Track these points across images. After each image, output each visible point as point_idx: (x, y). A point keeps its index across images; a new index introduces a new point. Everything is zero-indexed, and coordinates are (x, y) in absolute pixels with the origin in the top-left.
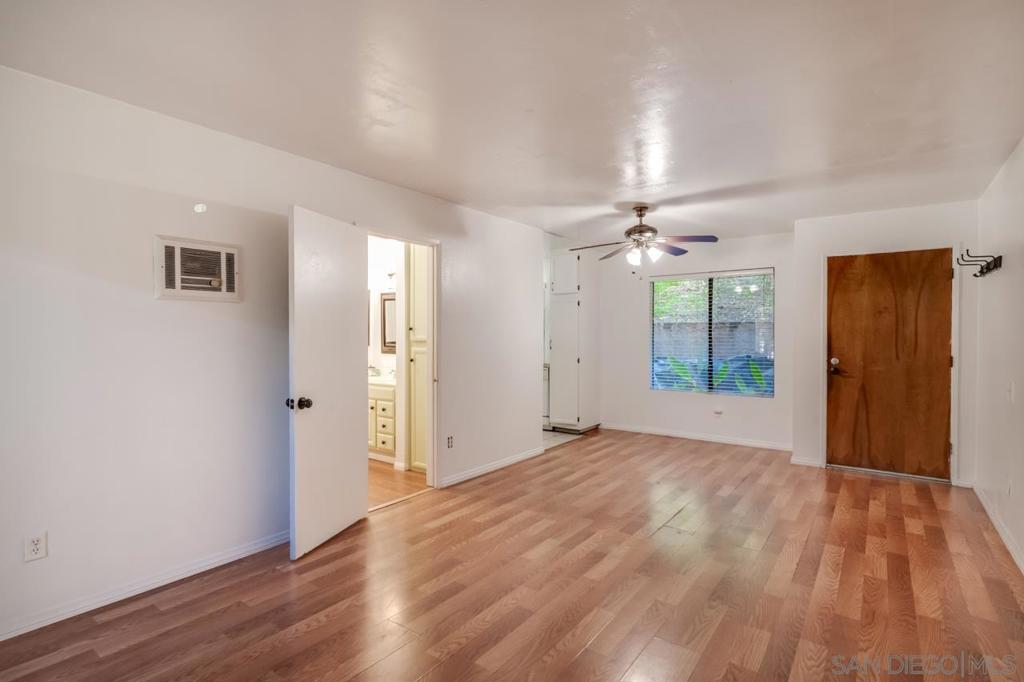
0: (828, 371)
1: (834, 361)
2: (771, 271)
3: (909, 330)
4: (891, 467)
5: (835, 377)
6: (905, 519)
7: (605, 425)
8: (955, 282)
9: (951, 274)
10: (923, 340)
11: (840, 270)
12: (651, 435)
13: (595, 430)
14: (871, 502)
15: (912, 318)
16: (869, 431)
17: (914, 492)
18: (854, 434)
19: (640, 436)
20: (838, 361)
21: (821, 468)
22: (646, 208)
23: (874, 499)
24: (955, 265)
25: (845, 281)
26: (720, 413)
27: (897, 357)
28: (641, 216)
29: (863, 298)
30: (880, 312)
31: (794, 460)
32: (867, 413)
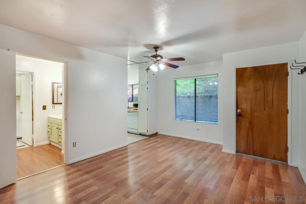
0: (237, 115)
1: (239, 111)
2: (217, 75)
3: (270, 98)
4: (262, 156)
5: (240, 117)
6: (266, 188)
7: (160, 133)
8: (289, 77)
9: (287, 74)
10: (275, 103)
11: (241, 73)
12: (174, 137)
13: (156, 134)
14: (251, 175)
15: (271, 93)
16: (253, 140)
17: (271, 169)
18: (247, 141)
19: (171, 137)
20: (240, 111)
21: (234, 155)
22: (159, 48)
23: (253, 174)
24: (289, 70)
25: (243, 78)
26: (199, 129)
27: (265, 110)
28: (156, 51)
29: (250, 85)
30: (257, 91)
31: (223, 150)
32: (252, 132)
